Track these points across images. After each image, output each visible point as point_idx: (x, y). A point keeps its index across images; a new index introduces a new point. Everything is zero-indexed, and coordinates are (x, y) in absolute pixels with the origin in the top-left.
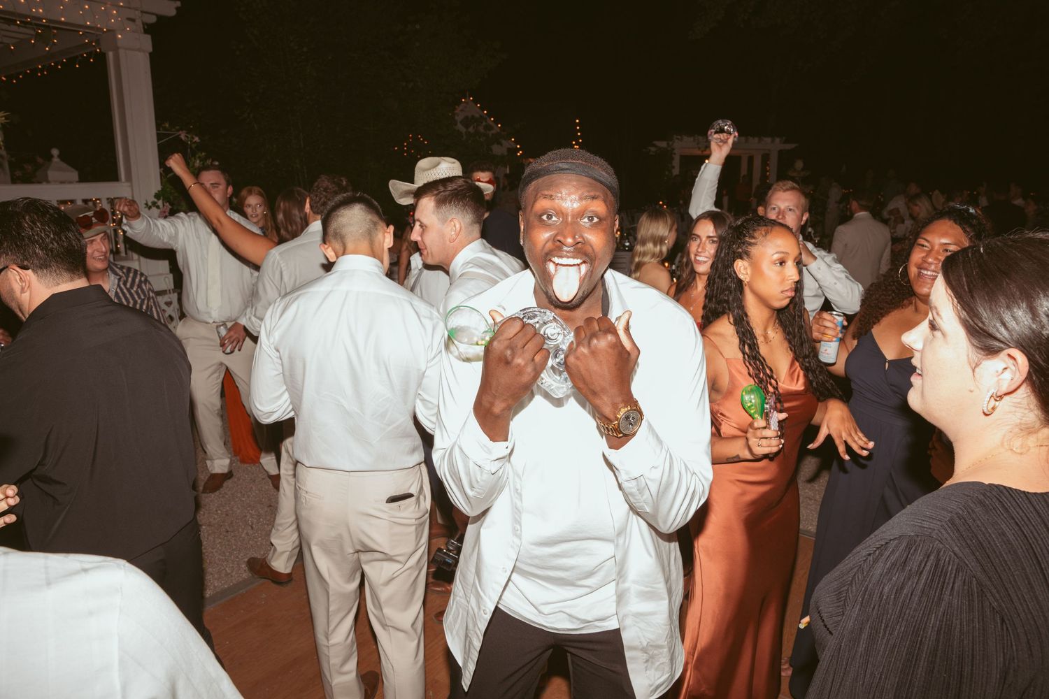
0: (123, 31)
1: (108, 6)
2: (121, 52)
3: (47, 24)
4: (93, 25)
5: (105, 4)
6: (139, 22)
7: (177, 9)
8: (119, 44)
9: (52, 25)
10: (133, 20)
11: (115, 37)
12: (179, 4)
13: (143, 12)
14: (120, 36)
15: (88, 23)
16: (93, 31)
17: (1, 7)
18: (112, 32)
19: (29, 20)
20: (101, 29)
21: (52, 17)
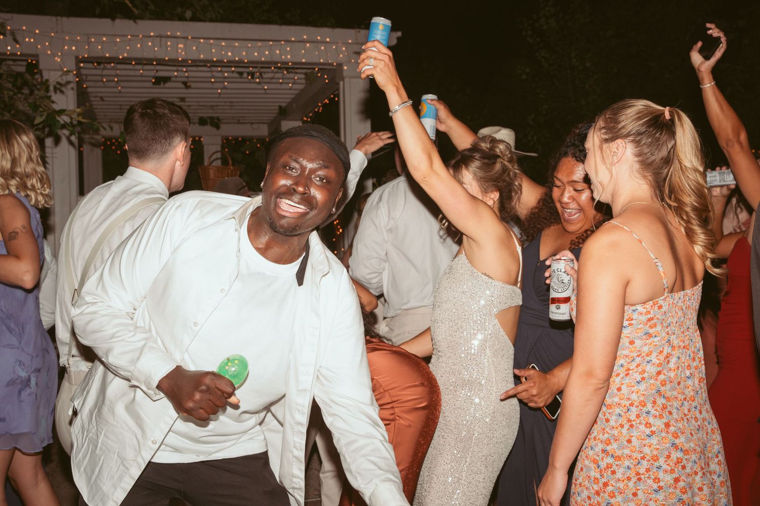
0: (349, 64)
1: (340, 45)
2: (346, 80)
3: (292, 66)
4: (325, 62)
5: (337, 43)
7: (398, 38)
8: (345, 74)
9: (296, 66)
11: (342, 69)
14: (345, 68)
15: (322, 61)
16: (325, 67)
17: (263, 59)
18: (340, 65)
19: (279, 65)
20: (332, 64)
21: (296, 60)
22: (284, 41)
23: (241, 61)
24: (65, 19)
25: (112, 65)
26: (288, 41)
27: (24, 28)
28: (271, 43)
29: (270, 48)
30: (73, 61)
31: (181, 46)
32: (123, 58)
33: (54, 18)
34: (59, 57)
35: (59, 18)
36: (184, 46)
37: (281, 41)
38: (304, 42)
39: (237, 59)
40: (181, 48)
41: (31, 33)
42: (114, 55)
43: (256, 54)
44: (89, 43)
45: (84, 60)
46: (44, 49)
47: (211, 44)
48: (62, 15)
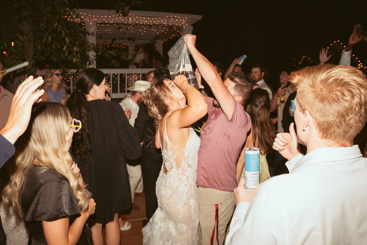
0: (185, 26)
1: (183, 19)
2: (184, 31)
5: (181, 19)
6: (190, 23)
7: (202, 18)
8: (184, 29)
10: (188, 22)
12: (202, 16)
13: (192, 20)
14: (184, 27)
15: (176, 24)
16: (177, 26)
17: (157, 24)
18: (182, 26)
19: (162, 26)
20: (180, 26)
21: (168, 24)
22: (164, 17)
23: (150, 24)
24: (93, 10)
25: (108, 25)
26: (166, 18)
27: (81, 13)
28: (160, 18)
29: (160, 20)
30: (96, 24)
31: (130, 19)
32: (112, 23)
33: (90, 10)
34: (91, 23)
35: (92, 10)
36: (132, 19)
37: (163, 17)
38: (171, 18)
39: (149, 23)
40: (130, 20)
41: (83, 15)
42: (109, 22)
43: (155, 22)
44: (101, 18)
45: (99, 24)
46: (87, 20)
47: (140, 18)
48: (92, 9)
